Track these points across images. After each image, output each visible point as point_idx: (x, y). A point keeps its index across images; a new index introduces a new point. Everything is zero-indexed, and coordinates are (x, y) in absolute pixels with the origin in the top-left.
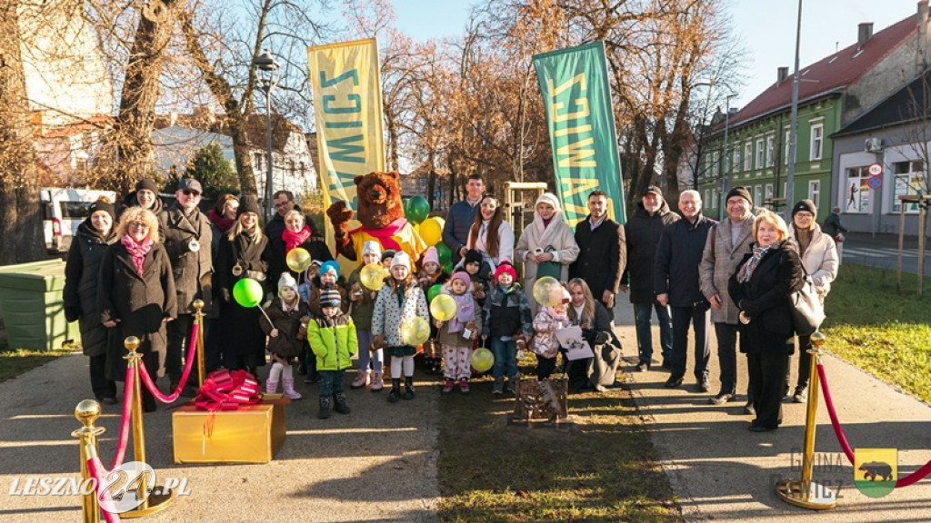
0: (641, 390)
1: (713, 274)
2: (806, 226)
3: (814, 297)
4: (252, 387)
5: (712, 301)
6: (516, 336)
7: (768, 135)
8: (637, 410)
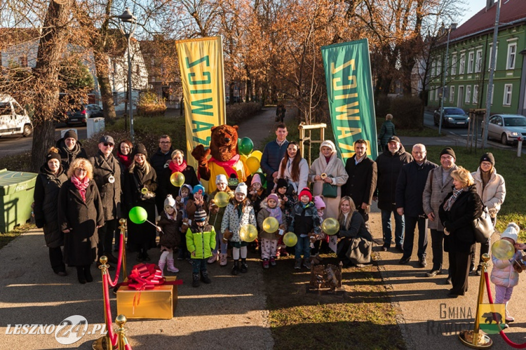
0: (385, 266)
1: (430, 200)
2: (488, 170)
3: (488, 220)
4: (160, 274)
5: (429, 216)
6: (309, 234)
7: (477, 49)
8: (382, 281)
